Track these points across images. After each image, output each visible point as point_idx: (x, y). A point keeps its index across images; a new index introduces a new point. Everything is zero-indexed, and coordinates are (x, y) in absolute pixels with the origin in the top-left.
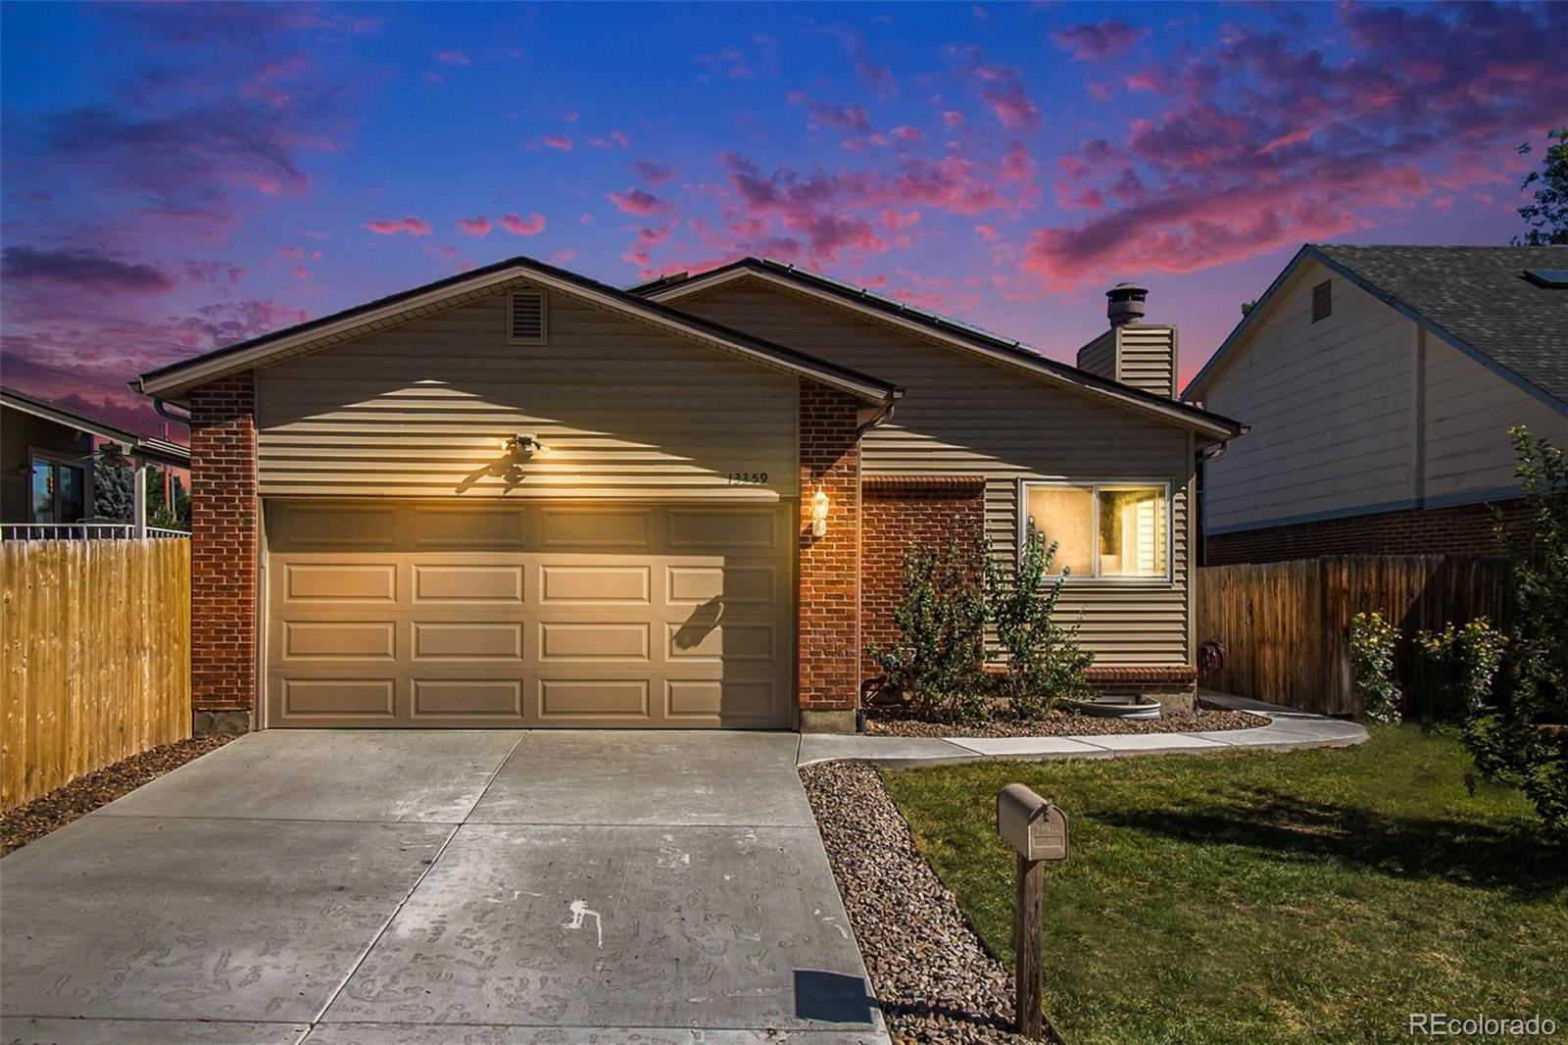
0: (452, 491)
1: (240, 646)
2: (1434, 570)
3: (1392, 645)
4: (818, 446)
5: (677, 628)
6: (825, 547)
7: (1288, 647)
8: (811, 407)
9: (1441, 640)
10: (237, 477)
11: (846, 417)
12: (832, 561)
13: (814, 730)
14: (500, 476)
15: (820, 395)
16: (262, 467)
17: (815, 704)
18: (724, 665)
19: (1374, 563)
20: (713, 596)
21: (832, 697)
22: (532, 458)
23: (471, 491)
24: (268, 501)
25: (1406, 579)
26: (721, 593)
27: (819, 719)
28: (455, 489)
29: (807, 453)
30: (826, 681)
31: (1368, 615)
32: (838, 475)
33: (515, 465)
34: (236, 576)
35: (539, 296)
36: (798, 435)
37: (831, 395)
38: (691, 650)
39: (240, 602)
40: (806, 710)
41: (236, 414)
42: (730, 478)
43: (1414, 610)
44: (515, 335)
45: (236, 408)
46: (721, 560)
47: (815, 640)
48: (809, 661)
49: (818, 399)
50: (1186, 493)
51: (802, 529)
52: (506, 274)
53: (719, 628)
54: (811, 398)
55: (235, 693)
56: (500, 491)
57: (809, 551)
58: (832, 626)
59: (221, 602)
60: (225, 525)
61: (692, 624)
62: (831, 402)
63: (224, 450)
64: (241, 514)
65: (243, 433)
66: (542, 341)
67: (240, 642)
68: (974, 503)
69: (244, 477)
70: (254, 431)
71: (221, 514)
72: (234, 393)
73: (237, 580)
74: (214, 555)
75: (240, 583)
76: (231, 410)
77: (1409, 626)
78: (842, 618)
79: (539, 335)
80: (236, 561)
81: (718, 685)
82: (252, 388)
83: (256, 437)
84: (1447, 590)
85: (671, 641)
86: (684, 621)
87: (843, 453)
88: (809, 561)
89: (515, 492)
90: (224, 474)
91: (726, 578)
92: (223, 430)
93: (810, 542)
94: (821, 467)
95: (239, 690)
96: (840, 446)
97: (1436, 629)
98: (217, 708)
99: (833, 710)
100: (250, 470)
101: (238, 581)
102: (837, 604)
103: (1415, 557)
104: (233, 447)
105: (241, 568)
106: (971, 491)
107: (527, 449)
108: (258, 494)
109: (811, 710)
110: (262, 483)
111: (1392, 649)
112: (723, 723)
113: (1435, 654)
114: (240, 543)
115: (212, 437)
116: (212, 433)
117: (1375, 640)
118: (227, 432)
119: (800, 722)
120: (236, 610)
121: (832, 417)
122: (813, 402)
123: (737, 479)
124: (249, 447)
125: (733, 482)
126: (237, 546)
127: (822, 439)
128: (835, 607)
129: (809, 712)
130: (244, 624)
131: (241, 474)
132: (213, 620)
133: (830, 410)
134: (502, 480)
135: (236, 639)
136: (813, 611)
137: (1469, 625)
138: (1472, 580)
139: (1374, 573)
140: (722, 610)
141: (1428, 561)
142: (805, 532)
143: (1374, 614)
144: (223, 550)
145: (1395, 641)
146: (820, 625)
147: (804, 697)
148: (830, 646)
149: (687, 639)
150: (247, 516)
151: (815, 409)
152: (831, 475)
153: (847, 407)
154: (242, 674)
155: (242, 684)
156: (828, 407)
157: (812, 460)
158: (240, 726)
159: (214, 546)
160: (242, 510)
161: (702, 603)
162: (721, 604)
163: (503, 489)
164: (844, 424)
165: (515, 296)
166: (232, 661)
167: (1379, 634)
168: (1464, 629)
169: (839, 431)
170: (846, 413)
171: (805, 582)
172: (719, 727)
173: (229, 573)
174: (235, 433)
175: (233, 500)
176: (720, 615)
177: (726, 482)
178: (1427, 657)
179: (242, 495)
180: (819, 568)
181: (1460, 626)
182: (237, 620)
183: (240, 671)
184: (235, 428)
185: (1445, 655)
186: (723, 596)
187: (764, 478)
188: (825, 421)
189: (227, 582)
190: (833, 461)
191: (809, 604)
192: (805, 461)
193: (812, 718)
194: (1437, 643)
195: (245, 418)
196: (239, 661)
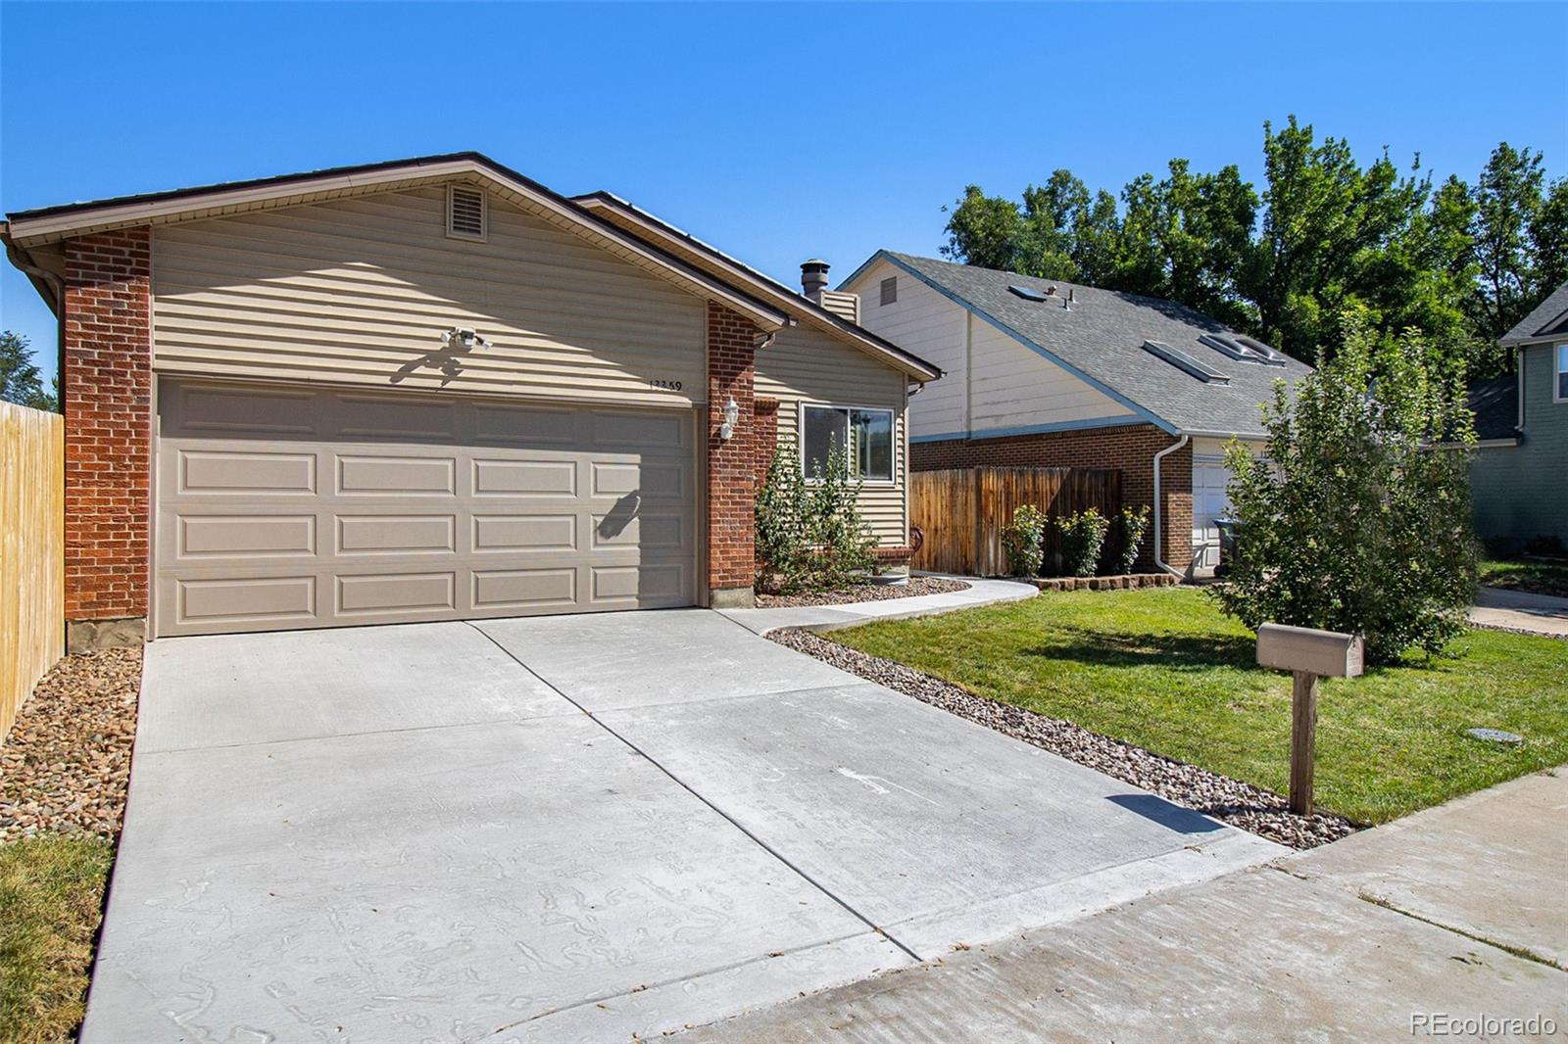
0: (386, 380)
1: (133, 544)
2: (1065, 477)
3: (1043, 526)
4: (725, 361)
5: (600, 520)
6: (731, 448)
7: (932, 533)
8: (719, 327)
9: (1071, 523)
10: (129, 348)
11: (746, 338)
12: (735, 460)
13: (722, 605)
14: (437, 368)
15: (727, 317)
16: (158, 339)
17: (723, 583)
18: (641, 552)
19: (1030, 473)
20: (631, 490)
21: (736, 577)
22: (471, 352)
23: (406, 381)
24: (164, 377)
25: (1049, 483)
26: (638, 488)
27: (726, 596)
28: (389, 378)
29: (716, 366)
30: (732, 563)
31: (1028, 506)
32: (740, 387)
33: (453, 358)
34: (127, 462)
35: (480, 194)
36: (707, 351)
37: (736, 318)
38: (613, 539)
39: (132, 493)
40: (716, 588)
41: (127, 274)
42: (651, 384)
43: (1054, 503)
44: (455, 228)
45: (128, 268)
46: (637, 458)
47: (724, 528)
48: (718, 546)
49: (724, 321)
50: (903, 418)
51: (713, 432)
52: (458, 166)
53: (636, 519)
54: (719, 319)
55: (127, 598)
56: (438, 383)
57: (718, 451)
58: (736, 516)
59: (107, 493)
60: (112, 402)
61: (613, 515)
62: (735, 324)
63: (111, 315)
64: (133, 391)
65: (137, 298)
66: (483, 237)
67: (133, 539)
68: (769, 419)
69: (139, 349)
70: (151, 298)
71: (105, 390)
72: (127, 250)
73: (128, 467)
74: (96, 438)
75: (133, 471)
76: (123, 270)
77: (1052, 514)
78: (744, 510)
79: (479, 232)
80: (127, 445)
81: (636, 570)
82: (147, 247)
83: (154, 306)
84: (1073, 491)
85: (595, 531)
86: (607, 513)
87: (743, 369)
88: (718, 460)
89: (452, 385)
90: (111, 343)
91: (641, 474)
92: (111, 292)
93: (718, 444)
94: (726, 380)
95: (131, 595)
96: (742, 363)
97: (1068, 516)
98: (99, 618)
99: (736, 587)
100: (147, 341)
101: (130, 469)
102: (740, 497)
103: (1053, 469)
104: (124, 313)
105: (134, 453)
106: (769, 408)
107: (467, 343)
108: (153, 370)
109: (721, 589)
110: (158, 357)
111: (1043, 529)
112: (640, 606)
113: (1069, 531)
114: (132, 425)
115: (95, 299)
116: (96, 294)
117: (1032, 523)
118: (115, 295)
119: (710, 599)
120: (128, 502)
121: (735, 337)
122: (721, 323)
123: (657, 385)
124: (146, 315)
125: (654, 388)
126: (127, 428)
127: (727, 355)
128: (738, 500)
129: (718, 591)
130: (137, 519)
131: (135, 344)
132: (96, 514)
133: (734, 331)
134: (439, 372)
135: (128, 535)
136: (722, 504)
137: (1086, 513)
138: (1087, 485)
139: (1030, 479)
140: (639, 503)
141: (1062, 472)
142: (714, 435)
143: (1032, 506)
144: (109, 432)
145: (1044, 523)
146: (727, 516)
147: (715, 578)
148: (734, 533)
149: (609, 529)
150: (141, 392)
151: (722, 329)
152: (734, 387)
153: (747, 330)
154: (135, 576)
155: (135, 588)
156: (732, 328)
157: (719, 373)
158: (132, 637)
159: (96, 427)
160: (135, 386)
161: (622, 497)
162: (638, 497)
163: (441, 381)
164: (744, 344)
165: (455, 190)
166: (121, 561)
167: (1035, 519)
168: (1084, 515)
169: (740, 350)
170: (746, 335)
171: (716, 478)
172: (636, 608)
173: (118, 459)
174: (128, 297)
175: (124, 374)
176: (637, 507)
177: (648, 387)
178: (1063, 534)
179: (135, 369)
180: (726, 466)
181: (1081, 514)
182: (128, 514)
183: (133, 573)
184: (127, 291)
185: (1073, 533)
186: (641, 490)
187: (679, 386)
188: (730, 340)
189: (114, 469)
190: (737, 375)
191: (718, 497)
192: (713, 373)
193: (721, 596)
194: (1068, 524)
195: (141, 281)
196: (131, 561)
